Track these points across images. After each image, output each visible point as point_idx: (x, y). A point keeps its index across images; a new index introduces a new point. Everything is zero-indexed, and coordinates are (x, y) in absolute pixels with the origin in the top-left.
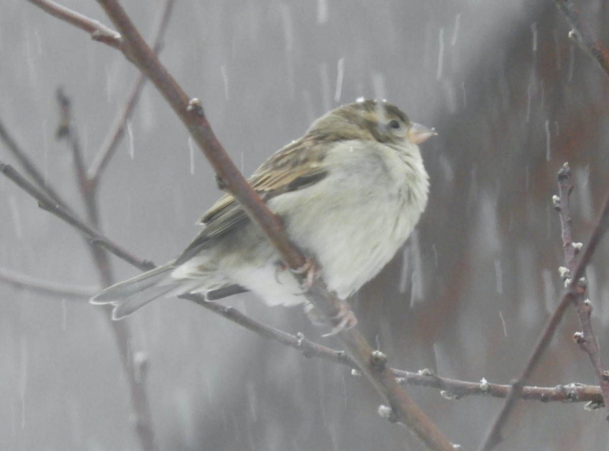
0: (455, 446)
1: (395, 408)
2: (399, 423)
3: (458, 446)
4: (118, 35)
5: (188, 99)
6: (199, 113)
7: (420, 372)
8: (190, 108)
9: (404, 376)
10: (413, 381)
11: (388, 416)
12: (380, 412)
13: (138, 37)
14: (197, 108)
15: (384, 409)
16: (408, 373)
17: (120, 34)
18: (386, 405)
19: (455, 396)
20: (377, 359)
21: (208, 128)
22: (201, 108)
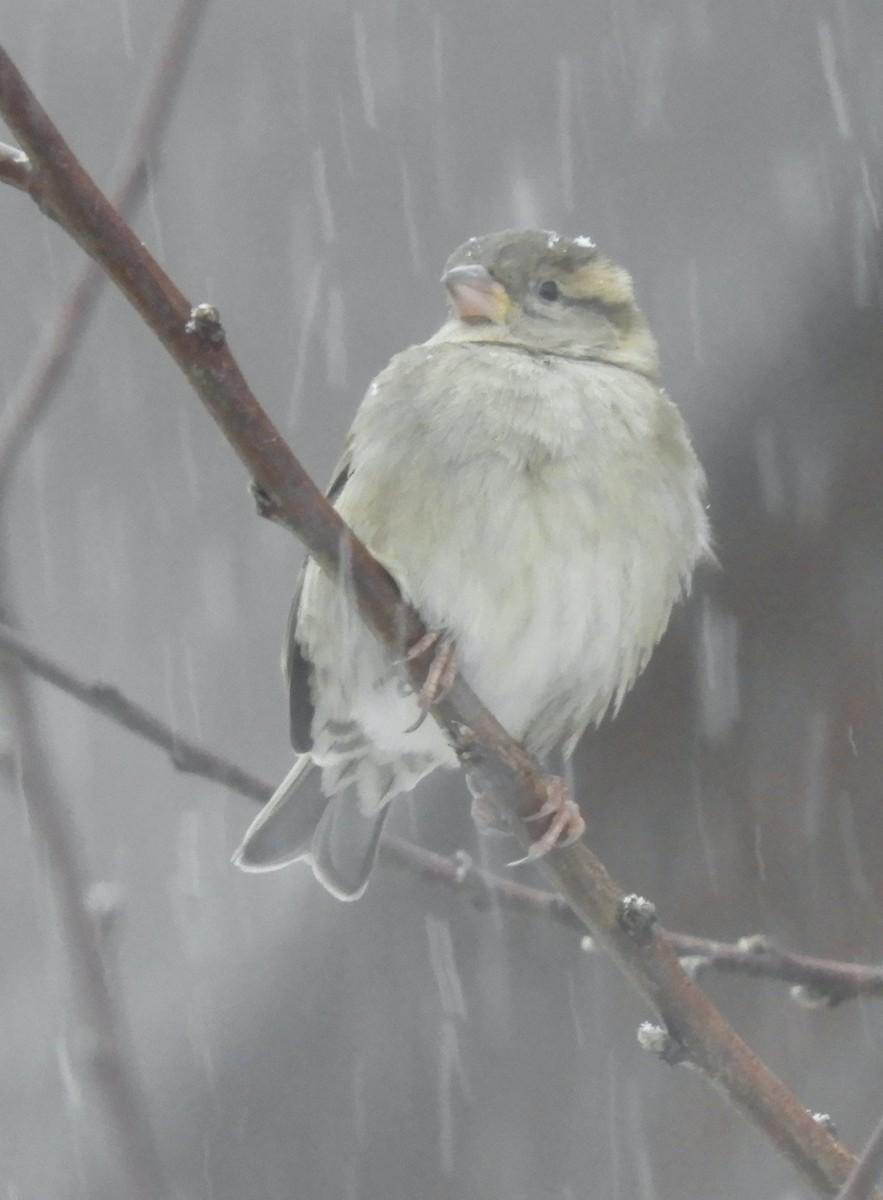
0: (817, 1117)
1: (676, 1029)
2: (688, 1065)
3: (825, 1117)
4: (22, 157)
5: (188, 307)
6: (215, 338)
7: (744, 945)
8: (191, 325)
9: (703, 952)
10: (726, 965)
11: (660, 1048)
12: (640, 1037)
13: (70, 159)
14: (209, 325)
15: (650, 1031)
16: (715, 947)
17: (27, 153)
18: (654, 1024)
19: (825, 1000)
20: (633, 913)
21: (235, 373)
22: (217, 326)
